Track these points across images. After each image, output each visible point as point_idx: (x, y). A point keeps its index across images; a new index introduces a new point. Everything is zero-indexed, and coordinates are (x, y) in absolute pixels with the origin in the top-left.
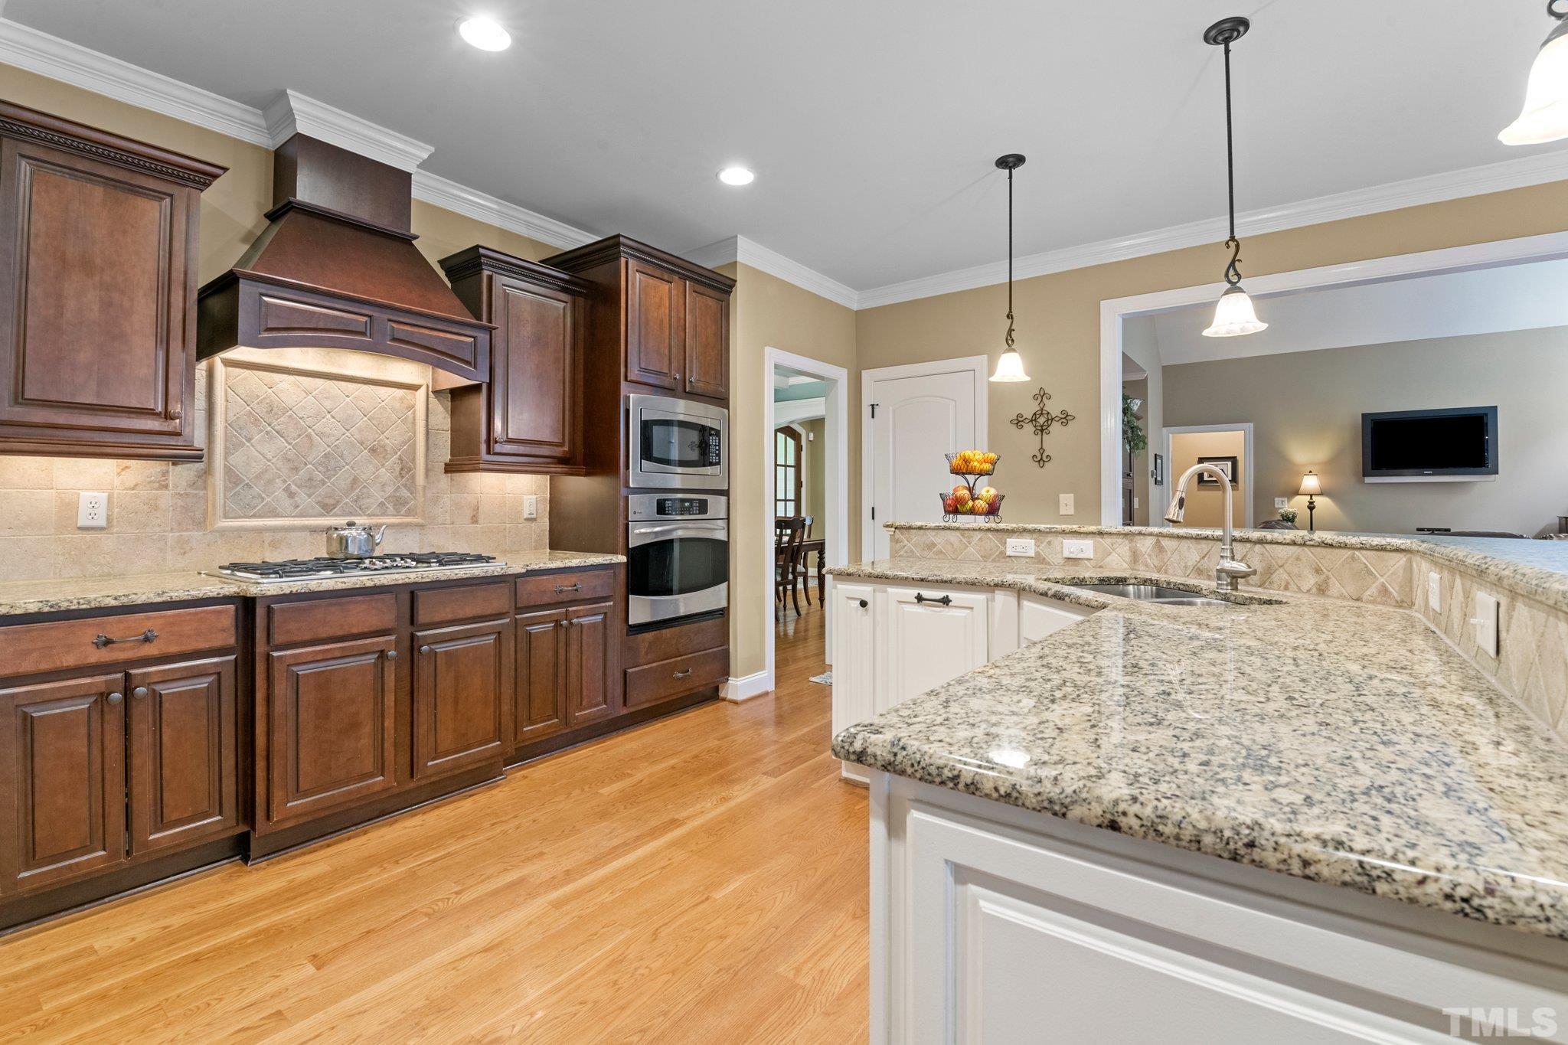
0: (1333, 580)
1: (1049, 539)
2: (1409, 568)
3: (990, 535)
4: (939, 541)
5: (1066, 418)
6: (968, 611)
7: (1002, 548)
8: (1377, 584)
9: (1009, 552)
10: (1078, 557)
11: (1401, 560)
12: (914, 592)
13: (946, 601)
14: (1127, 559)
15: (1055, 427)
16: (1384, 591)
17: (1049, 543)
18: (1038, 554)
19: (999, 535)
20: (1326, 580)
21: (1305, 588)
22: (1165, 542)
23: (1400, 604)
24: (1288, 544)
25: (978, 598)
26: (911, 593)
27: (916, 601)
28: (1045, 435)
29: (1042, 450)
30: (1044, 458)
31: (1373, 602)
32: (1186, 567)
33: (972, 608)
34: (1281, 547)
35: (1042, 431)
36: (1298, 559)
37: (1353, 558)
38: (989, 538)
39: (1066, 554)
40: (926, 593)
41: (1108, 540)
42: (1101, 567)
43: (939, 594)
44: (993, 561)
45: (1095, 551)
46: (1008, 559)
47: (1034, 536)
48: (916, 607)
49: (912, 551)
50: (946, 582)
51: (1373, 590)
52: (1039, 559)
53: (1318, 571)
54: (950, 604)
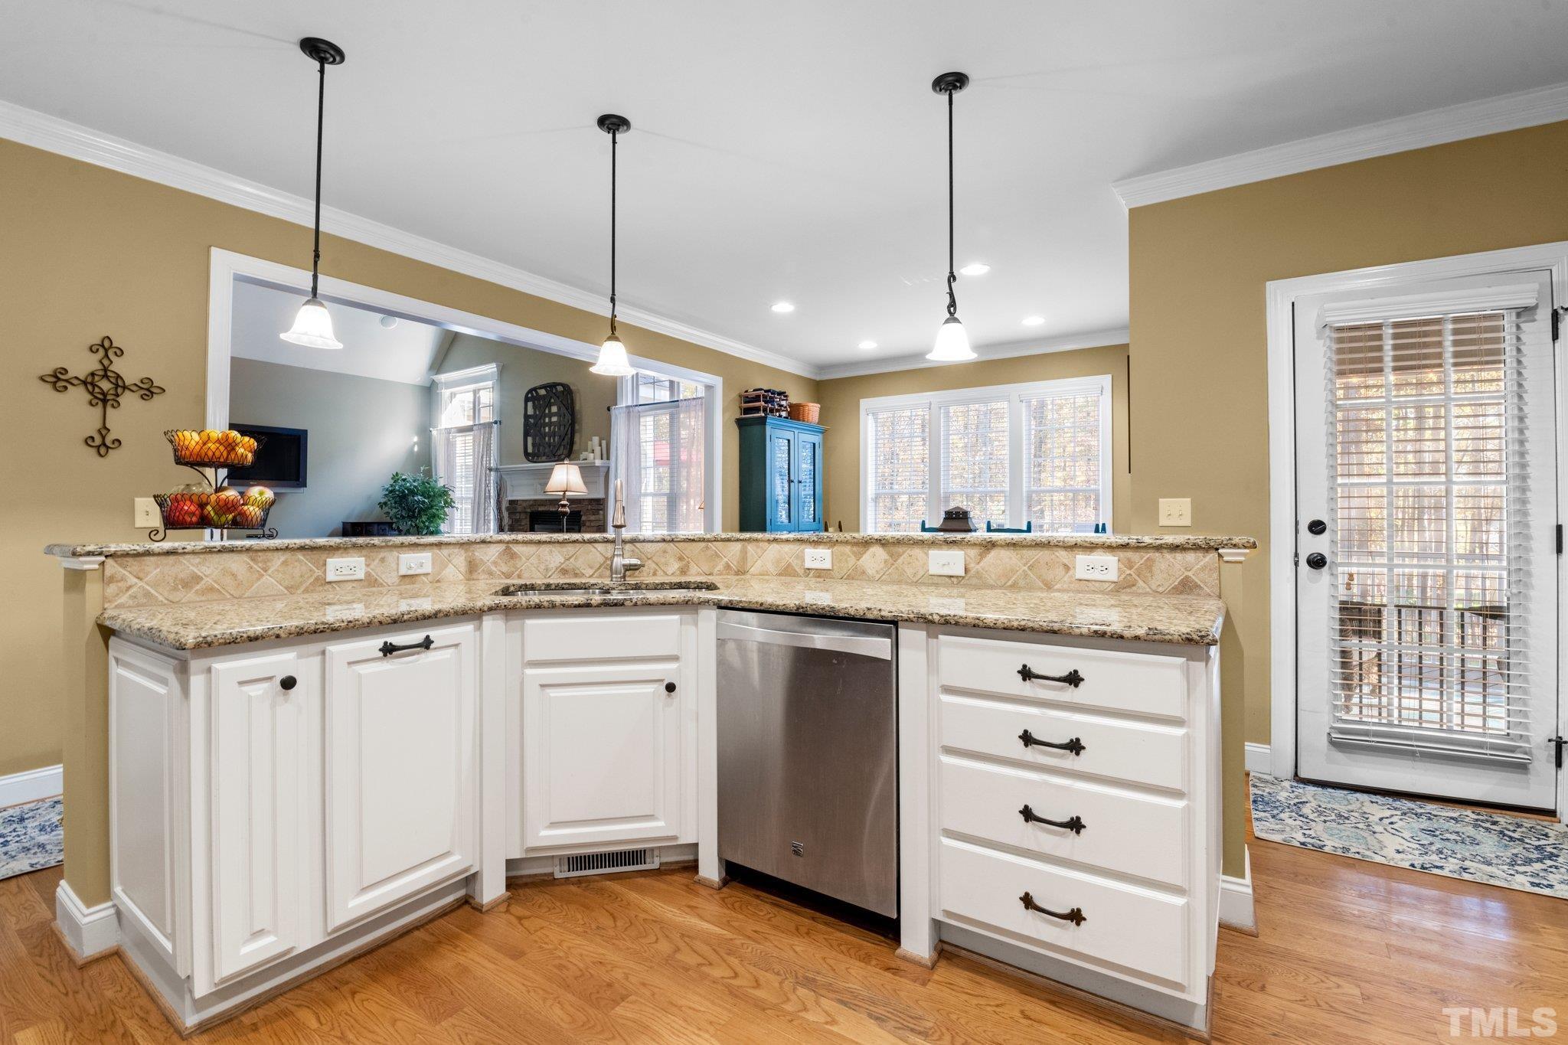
0: (692, 564)
1: (382, 555)
2: (744, 552)
3: (300, 556)
4: (208, 572)
5: (148, 390)
6: (451, 650)
7: (318, 573)
8: (723, 563)
9: (330, 577)
10: (417, 573)
11: (738, 546)
12: (378, 642)
13: (427, 644)
14: (463, 569)
15: (128, 400)
16: (728, 567)
17: (383, 560)
18: (368, 574)
19: (316, 555)
20: (687, 566)
21: (670, 572)
22: (516, 548)
23: (737, 573)
24: (658, 541)
25: (463, 631)
26: (373, 644)
27: (381, 654)
28: (109, 410)
29: (104, 430)
30: (108, 442)
31: (720, 575)
32: (547, 570)
33: (456, 645)
34: (651, 544)
35: (105, 401)
36: (665, 552)
37: (707, 547)
38: (298, 560)
39: (403, 571)
40: (398, 639)
41: (445, 551)
42: (438, 581)
43: (416, 637)
44: (306, 591)
45: (433, 564)
46: (327, 587)
47: (364, 552)
48: (385, 662)
49: (147, 594)
50: (429, 617)
51: (720, 567)
52: (370, 581)
53: (681, 559)
54: (432, 646)
